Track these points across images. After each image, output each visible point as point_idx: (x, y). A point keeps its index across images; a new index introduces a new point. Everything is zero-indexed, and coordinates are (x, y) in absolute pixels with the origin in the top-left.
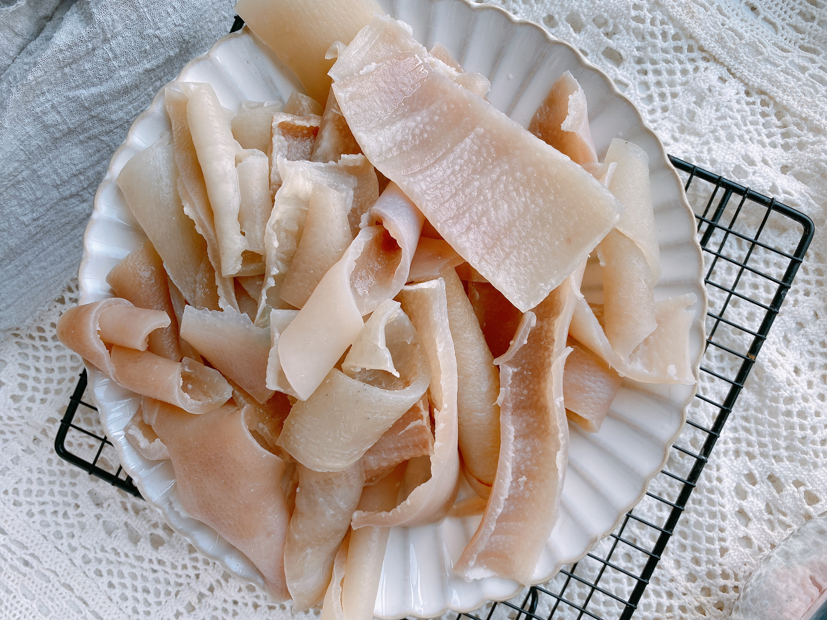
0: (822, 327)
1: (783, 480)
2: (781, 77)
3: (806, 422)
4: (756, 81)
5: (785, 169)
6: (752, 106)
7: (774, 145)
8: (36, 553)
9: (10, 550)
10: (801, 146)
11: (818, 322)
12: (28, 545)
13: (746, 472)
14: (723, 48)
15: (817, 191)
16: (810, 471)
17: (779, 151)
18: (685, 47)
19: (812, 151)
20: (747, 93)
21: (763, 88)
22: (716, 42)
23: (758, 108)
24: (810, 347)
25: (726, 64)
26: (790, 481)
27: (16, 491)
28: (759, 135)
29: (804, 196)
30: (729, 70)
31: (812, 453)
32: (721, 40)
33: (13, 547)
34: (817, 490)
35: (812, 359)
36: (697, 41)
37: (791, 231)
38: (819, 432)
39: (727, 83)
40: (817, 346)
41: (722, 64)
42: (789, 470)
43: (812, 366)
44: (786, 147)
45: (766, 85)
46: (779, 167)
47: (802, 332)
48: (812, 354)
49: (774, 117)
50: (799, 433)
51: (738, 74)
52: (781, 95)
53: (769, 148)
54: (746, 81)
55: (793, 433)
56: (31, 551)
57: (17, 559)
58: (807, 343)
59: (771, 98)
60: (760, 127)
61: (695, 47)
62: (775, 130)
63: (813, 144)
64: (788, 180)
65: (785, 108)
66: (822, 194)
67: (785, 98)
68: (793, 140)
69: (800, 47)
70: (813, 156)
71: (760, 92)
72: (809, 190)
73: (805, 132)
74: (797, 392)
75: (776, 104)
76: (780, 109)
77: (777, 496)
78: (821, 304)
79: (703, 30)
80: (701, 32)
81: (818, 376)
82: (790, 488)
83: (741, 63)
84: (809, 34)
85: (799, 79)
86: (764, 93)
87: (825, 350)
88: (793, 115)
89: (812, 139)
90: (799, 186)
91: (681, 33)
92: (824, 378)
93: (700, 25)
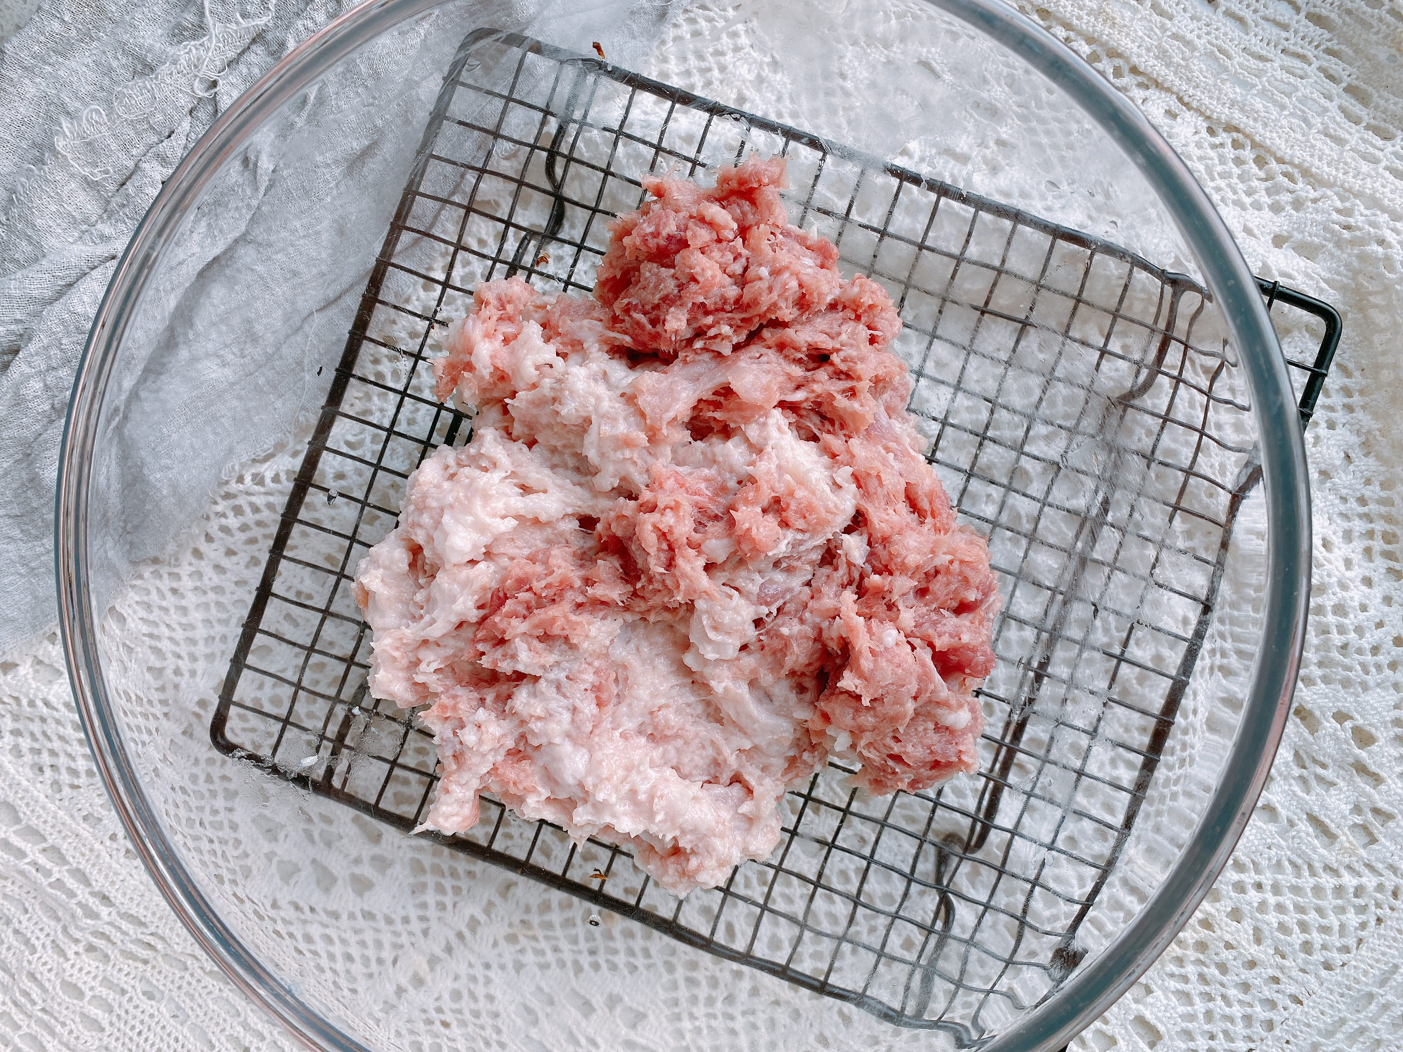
0: (1358, 474)
1: (1317, 713)
2: (1259, 104)
3: (1346, 621)
4: (1223, 112)
5: (1279, 241)
6: (1220, 150)
7: (1257, 206)
8: (160, 932)
9: (119, 928)
10: (1298, 204)
11: (1351, 468)
12: (148, 920)
14: (1168, 66)
15: (1329, 269)
16: (1357, 696)
17: (1267, 214)
18: (1111, 70)
19: (1317, 211)
20: (1211, 131)
21: (1234, 122)
22: (1157, 57)
23: (1229, 152)
24: (1342, 508)
25: (1175, 89)
26: (1330, 714)
28: (1235, 192)
29: (1312, 278)
30: (1180, 99)
31: (1358, 668)
32: (1163, 55)
33: (124, 925)
34: (1370, 725)
35: (1346, 525)
36: (1127, 60)
37: (1296, 333)
38: (1368, 635)
39: (1179, 119)
40: (1353, 504)
41: (1168, 90)
42: (1326, 696)
43: (1348, 536)
44: (1276, 208)
45: (1238, 118)
46: (1269, 238)
47: (1328, 485)
48: (1345, 516)
49: (1253, 166)
50: (1337, 639)
51: (1195, 104)
52: (1262, 132)
53: (1251, 210)
54: (1208, 113)
55: (1329, 639)
56: (152, 929)
57: (132, 942)
58: (1337, 501)
59: (1247, 136)
60: (1235, 180)
61: (1126, 69)
62: (1255, 183)
63: (1315, 201)
64: (1286, 256)
65: (1269, 151)
66: (1339, 274)
67: (1268, 134)
68: (1285, 198)
69: (1283, 51)
70: (1319, 217)
71: (1230, 128)
72: (1320, 270)
73: (1301, 184)
74: (1329, 575)
75: (1255, 145)
76: (1262, 153)
77: (1311, 738)
78: (1354, 439)
79: (1133, 42)
80: (1130, 45)
81: (1359, 550)
82: (1330, 725)
83: (1197, 87)
84: (1296, 32)
85: (1283, 107)
86: (1237, 130)
87: (1366, 509)
88: (1280, 161)
89: (1312, 194)
90: (1302, 264)
91: (1099, 50)
92: (1368, 552)
93: (1128, 35)
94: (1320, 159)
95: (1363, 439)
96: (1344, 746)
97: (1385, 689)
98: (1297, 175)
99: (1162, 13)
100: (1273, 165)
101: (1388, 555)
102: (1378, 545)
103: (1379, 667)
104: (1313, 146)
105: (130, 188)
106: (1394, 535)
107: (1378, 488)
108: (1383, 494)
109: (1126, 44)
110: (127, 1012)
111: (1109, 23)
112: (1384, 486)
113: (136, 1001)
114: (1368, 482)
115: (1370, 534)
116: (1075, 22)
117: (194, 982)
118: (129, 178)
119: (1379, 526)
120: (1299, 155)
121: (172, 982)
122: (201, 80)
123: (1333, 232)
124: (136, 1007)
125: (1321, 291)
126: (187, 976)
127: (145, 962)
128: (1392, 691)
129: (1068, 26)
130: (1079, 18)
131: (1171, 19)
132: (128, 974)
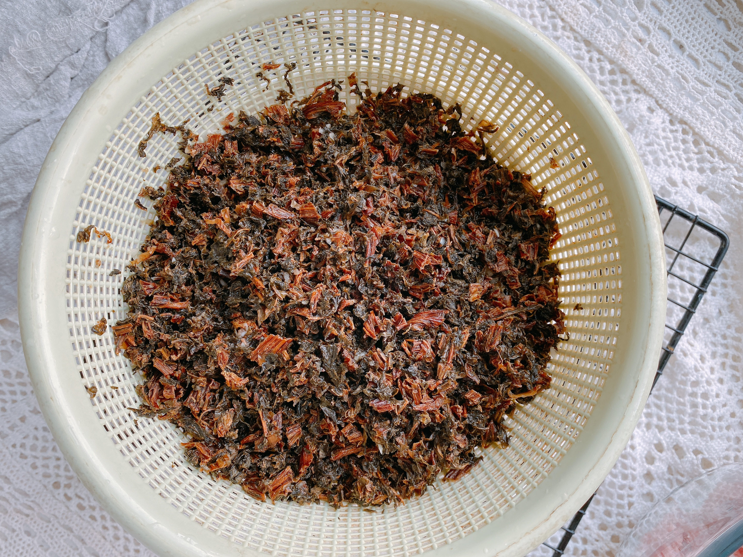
0: (724, 322)
1: (685, 449)
2: (700, 111)
3: (708, 403)
4: (679, 112)
5: (700, 189)
6: (675, 134)
7: (691, 168)
8: (37, 500)
9: (14, 497)
10: (713, 170)
11: (721, 318)
12: (30, 493)
13: (655, 442)
14: (652, 82)
15: (726, 210)
16: (707, 442)
17: (696, 173)
18: (620, 81)
19: (723, 176)
20: (671, 122)
21: (685, 119)
22: (647, 77)
23: (680, 136)
24: (713, 339)
25: (655, 96)
26: (691, 450)
27: (23, 446)
28: (680, 159)
29: (715, 213)
30: (657, 102)
31: (710, 427)
32: (651, 76)
33: (17, 495)
34: (712, 458)
35: (714, 349)
36: (631, 76)
37: (702, 241)
38: (718, 411)
39: (655, 114)
40: (719, 338)
41: (651, 96)
42: (691, 440)
43: (714, 355)
44: (701, 171)
45: (687, 116)
46: (695, 187)
47: (707, 326)
48: (714, 344)
49: (692, 145)
50: (701, 411)
51: (664, 106)
52: (699, 126)
53: (687, 170)
54: (671, 112)
55: (697, 411)
56: (32, 499)
57: (21, 504)
58: (711, 336)
59: (691, 128)
60: (681, 152)
61: (629, 81)
62: (692, 155)
63: (723, 170)
64: (703, 199)
65: (701, 137)
66: (731, 212)
67: (703, 129)
68: (707, 166)
69: (717, 81)
70: (724, 180)
71: (682, 122)
72: (720, 209)
73: (716, 159)
74: (702, 377)
75: (695, 134)
76: (698, 138)
77: (678, 461)
78: (724, 303)
79: (635, 66)
80: (634, 68)
81: (719, 363)
82: (690, 456)
83: (667, 96)
84: (726, 72)
85: (712, 114)
86: (686, 123)
87: (725, 342)
88: (707, 144)
89: (722, 166)
90: (711, 205)
91: (616, 68)
92: (723, 365)
93: (633, 62)
94: (729, 146)
95: (729, 303)
96: (696, 467)
97: (722, 440)
98: (715, 154)
99: (653, 51)
100: (703, 146)
101: (734, 368)
102: (729, 362)
103: (721, 428)
104: (726, 138)
105: (51, 80)
106: (738, 357)
107: (734, 331)
108: (736, 335)
109: (631, 67)
110: (15, 542)
111: (623, 54)
112: (737, 330)
113: (20, 537)
114: (729, 327)
115: (726, 355)
116: (605, 50)
117: (54, 529)
118: (51, 73)
119: (731, 352)
120: (718, 142)
121: (42, 528)
122: (99, 21)
123: (731, 189)
124: (20, 540)
125: (720, 221)
126: (50, 526)
127: (27, 516)
128: (726, 441)
129: (600, 52)
130: (607, 49)
131: (658, 55)
132: (17, 521)
